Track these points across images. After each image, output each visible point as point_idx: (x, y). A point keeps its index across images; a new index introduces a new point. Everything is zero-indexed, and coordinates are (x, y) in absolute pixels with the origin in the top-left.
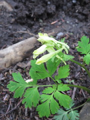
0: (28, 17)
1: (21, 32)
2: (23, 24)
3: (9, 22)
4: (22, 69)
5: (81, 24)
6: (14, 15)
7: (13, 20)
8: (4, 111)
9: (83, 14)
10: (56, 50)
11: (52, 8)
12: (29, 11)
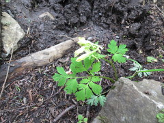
0: (66, 24)
1: (61, 35)
2: (62, 30)
3: (52, 28)
4: (62, 63)
5: (105, 31)
6: (55, 23)
7: (55, 26)
8: (49, 95)
9: (107, 24)
10: (91, 50)
11: (84, 19)
12: (67, 20)
